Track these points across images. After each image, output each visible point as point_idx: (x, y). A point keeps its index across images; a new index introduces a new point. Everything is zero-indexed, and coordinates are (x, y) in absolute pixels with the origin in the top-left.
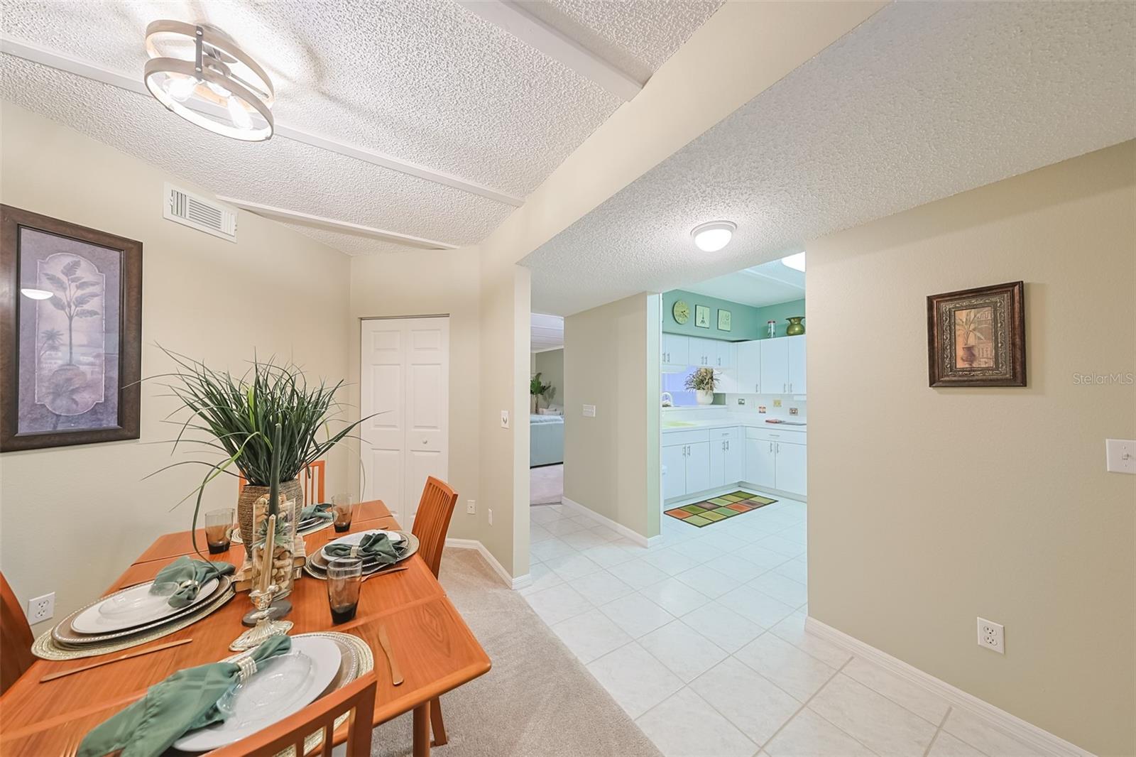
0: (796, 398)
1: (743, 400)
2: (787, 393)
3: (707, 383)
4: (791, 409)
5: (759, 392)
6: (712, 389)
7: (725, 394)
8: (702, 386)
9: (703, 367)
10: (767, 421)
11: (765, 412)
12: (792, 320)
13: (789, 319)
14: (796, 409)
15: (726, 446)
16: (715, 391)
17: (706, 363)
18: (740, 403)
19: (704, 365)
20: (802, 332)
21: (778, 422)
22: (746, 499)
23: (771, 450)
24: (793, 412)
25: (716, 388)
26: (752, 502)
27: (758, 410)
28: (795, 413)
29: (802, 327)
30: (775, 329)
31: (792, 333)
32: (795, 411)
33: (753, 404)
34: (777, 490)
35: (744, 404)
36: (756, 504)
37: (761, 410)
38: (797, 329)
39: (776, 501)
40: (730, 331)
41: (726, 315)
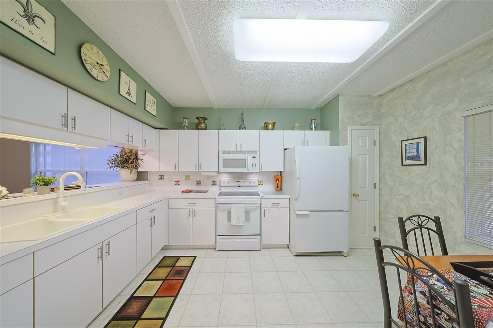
0: (203, 174)
1: (162, 176)
2: (197, 170)
3: (132, 163)
4: (197, 181)
5: (177, 170)
6: (136, 167)
7: (147, 172)
8: (126, 165)
9: (129, 146)
10: (183, 192)
11: (179, 185)
12: (200, 119)
13: (198, 118)
14: (200, 181)
15: (153, 222)
16: (140, 169)
17: (132, 142)
18: (160, 179)
19: (130, 143)
20: (206, 128)
21: (190, 192)
22: (173, 266)
23: (189, 215)
24: (198, 183)
25: (140, 166)
26: (179, 270)
27: (174, 183)
28: (199, 184)
29: (206, 125)
30: (188, 124)
31: (200, 128)
32: (199, 182)
33: (170, 178)
34: (194, 245)
35: (163, 179)
36: (183, 271)
37: (176, 183)
38: (203, 126)
39: (195, 257)
40: (155, 116)
41: (152, 100)
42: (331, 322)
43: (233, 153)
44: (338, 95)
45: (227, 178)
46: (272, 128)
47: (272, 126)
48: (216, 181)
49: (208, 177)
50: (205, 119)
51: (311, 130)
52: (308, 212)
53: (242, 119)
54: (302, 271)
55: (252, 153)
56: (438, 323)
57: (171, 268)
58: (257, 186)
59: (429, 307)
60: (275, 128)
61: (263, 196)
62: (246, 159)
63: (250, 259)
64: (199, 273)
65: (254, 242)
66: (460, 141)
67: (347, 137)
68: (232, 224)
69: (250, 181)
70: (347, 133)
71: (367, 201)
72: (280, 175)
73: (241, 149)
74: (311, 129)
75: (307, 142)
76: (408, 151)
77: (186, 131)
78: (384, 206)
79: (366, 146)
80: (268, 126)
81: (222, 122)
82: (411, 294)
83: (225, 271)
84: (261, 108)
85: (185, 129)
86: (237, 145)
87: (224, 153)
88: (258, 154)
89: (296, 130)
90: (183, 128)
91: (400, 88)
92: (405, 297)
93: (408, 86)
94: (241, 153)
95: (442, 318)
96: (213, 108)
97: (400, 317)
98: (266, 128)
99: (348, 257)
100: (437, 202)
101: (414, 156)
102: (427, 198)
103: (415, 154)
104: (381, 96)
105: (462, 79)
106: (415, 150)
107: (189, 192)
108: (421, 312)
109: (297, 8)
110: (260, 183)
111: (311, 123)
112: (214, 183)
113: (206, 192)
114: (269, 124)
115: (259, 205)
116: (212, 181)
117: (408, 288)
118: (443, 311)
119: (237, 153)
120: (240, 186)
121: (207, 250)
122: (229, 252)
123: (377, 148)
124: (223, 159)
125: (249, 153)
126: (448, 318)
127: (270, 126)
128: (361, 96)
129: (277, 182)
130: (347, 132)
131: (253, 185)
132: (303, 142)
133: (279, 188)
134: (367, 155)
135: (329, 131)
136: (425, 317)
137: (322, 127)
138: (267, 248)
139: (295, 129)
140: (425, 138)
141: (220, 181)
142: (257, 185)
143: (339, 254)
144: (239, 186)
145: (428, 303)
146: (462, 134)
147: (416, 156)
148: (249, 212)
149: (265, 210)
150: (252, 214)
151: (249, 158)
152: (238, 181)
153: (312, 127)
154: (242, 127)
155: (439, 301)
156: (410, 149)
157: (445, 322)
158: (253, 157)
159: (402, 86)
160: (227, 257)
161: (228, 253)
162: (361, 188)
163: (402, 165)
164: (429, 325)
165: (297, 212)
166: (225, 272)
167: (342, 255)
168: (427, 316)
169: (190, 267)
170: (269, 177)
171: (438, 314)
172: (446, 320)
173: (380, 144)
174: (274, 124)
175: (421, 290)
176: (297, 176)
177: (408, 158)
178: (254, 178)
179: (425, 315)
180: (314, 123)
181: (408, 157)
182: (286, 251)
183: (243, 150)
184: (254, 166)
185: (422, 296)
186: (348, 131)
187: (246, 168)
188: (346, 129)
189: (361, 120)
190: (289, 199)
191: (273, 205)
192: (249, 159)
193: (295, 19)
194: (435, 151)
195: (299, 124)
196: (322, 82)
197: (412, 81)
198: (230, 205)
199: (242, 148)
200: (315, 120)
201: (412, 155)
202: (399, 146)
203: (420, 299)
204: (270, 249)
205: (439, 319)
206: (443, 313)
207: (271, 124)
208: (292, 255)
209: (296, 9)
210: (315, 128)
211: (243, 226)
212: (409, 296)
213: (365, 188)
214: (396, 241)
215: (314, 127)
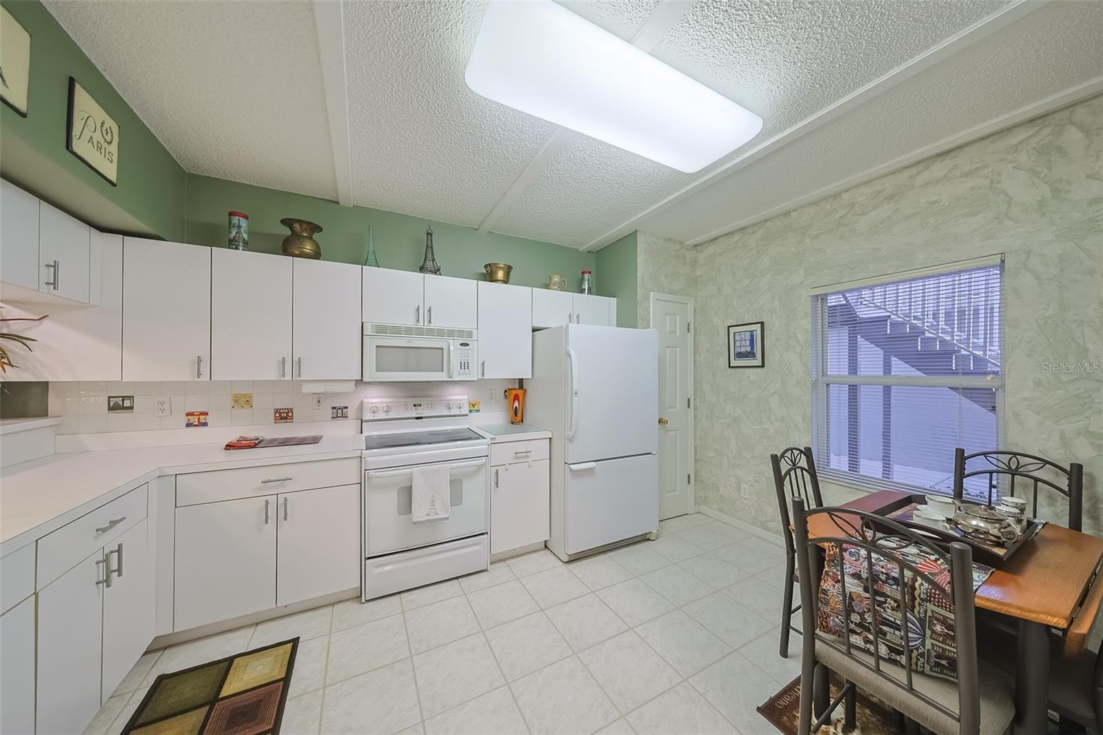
0: (307, 389)
1: (124, 398)
2: (288, 377)
4: (277, 411)
5: (205, 378)
7: (45, 385)
10: (229, 447)
11: (205, 424)
12: (297, 226)
13: (287, 222)
18: (115, 408)
20: (317, 255)
21: (256, 444)
22: (213, 700)
23: (267, 518)
24: (284, 416)
25: (10, 364)
26: (242, 704)
27: (184, 420)
28: (286, 418)
29: (317, 246)
30: (249, 233)
31: (297, 252)
32: (287, 413)
33: (166, 406)
34: (282, 607)
35: (131, 408)
36: (261, 701)
37: (194, 420)
38: (308, 248)
39: (295, 642)
40: (114, 185)
41: (103, 123)
42: (680, 681)
43: (409, 331)
44: (636, 231)
45: (382, 397)
46: (505, 280)
47: (504, 275)
48: (347, 408)
49: (319, 399)
50: (315, 228)
51: (582, 293)
52: (593, 463)
53: (430, 247)
54: (592, 592)
55: (461, 333)
56: (882, 617)
57: (206, 708)
58: (467, 415)
59: (867, 595)
60: (510, 280)
61: (494, 439)
62: (442, 349)
63: (467, 599)
64: (324, 688)
65: (473, 554)
66: (806, 331)
67: (649, 313)
68: (415, 521)
69: (449, 404)
70: (649, 306)
71: (678, 431)
72: (517, 387)
73: (430, 322)
74: (582, 291)
75: (578, 317)
76: (738, 344)
77: (240, 254)
78: (700, 437)
79: (676, 332)
80: (496, 273)
81: (371, 245)
82: (838, 581)
83: (411, 653)
84: (477, 227)
85: (237, 248)
86: (418, 310)
87: (381, 330)
88: (475, 337)
89: (555, 289)
90: (232, 244)
91: (725, 238)
92: (829, 590)
93: (737, 237)
94: (430, 332)
95: (888, 607)
96: (338, 203)
97: (823, 627)
98: (491, 277)
99: (657, 541)
100: (778, 424)
101: (747, 351)
102: (765, 420)
103: (749, 349)
104: (696, 245)
105: (808, 241)
106: (748, 343)
107: (255, 446)
108: (855, 608)
109: (639, 23)
110: (473, 408)
111: (582, 280)
112: (339, 413)
113: (315, 440)
114: (497, 267)
115: (484, 460)
116: (333, 408)
117: (830, 574)
118: (889, 597)
119: (420, 332)
120: (421, 418)
121: (331, 608)
122: (402, 595)
123: (690, 336)
124: (377, 346)
125: (451, 333)
126: (896, 605)
127: (500, 274)
128: (670, 239)
129: (516, 404)
130: (650, 303)
131: (457, 412)
132: (570, 316)
133: (517, 417)
134: (678, 349)
135: (615, 299)
136: (862, 615)
137: (601, 289)
138: (501, 561)
139: (552, 286)
140: (762, 324)
141: (361, 405)
142: (467, 412)
143: (644, 538)
144: (417, 418)
145: (866, 590)
146: (809, 322)
147: (749, 353)
148: (460, 481)
149: (499, 472)
150: (468, 486)
151: (453, 345)
152: (415, 405)
153: (583, 287)
154: (427, 265)
155: (881, 582)
156: (741, 341)
157: (892, 612)
158: (461, 344)
159: (728, 236)
160: (403, 612)
161: (401, 598)
162: (669, 408)
163: (730, 367)
164: (867, 625)
165: (574, 467)
166: (411, 657)
167: (649, 539)
168: (864, 612)
169: (286, 680)
170: (493, 391)
171: (881, 604)
172: (893, 609)
173: (695, 329)
174: (509, 269)
175: (852, 571)
176: (574, 389)
177: (740, 355)
178: (459, 396)
179: (861, 611)
180: (589, 280)
181: (738, 353)
182: (545, 556)
183: (434, 325)
184: (465, 366)
185: (855, 581)
186: (651, 301)
187: (443, 371)
188: (647, 299)
189: (670, 284)
190: (550, 439)
191: (516, 458)
192: (452, 348)
193: (629, 42)
194: (775, 345)
195: (561, 278)
196: (620, 199)
197: (743, 231)
198: (410, 470)
199: (432, 321)
200: (590, 273)
201: (744, 350)
202: (725, 334)
203: (853, 587)
204: (508, 562)
205: (882, 610)
206: (889, 600)
207: (502, 268)
208: (561, 563)
209: (637, 23)
210: (590, 289)
211: (447, 518)
212: (834, 587)
213: (675, 407)
214: (721, 495)
215: (588, 287)
